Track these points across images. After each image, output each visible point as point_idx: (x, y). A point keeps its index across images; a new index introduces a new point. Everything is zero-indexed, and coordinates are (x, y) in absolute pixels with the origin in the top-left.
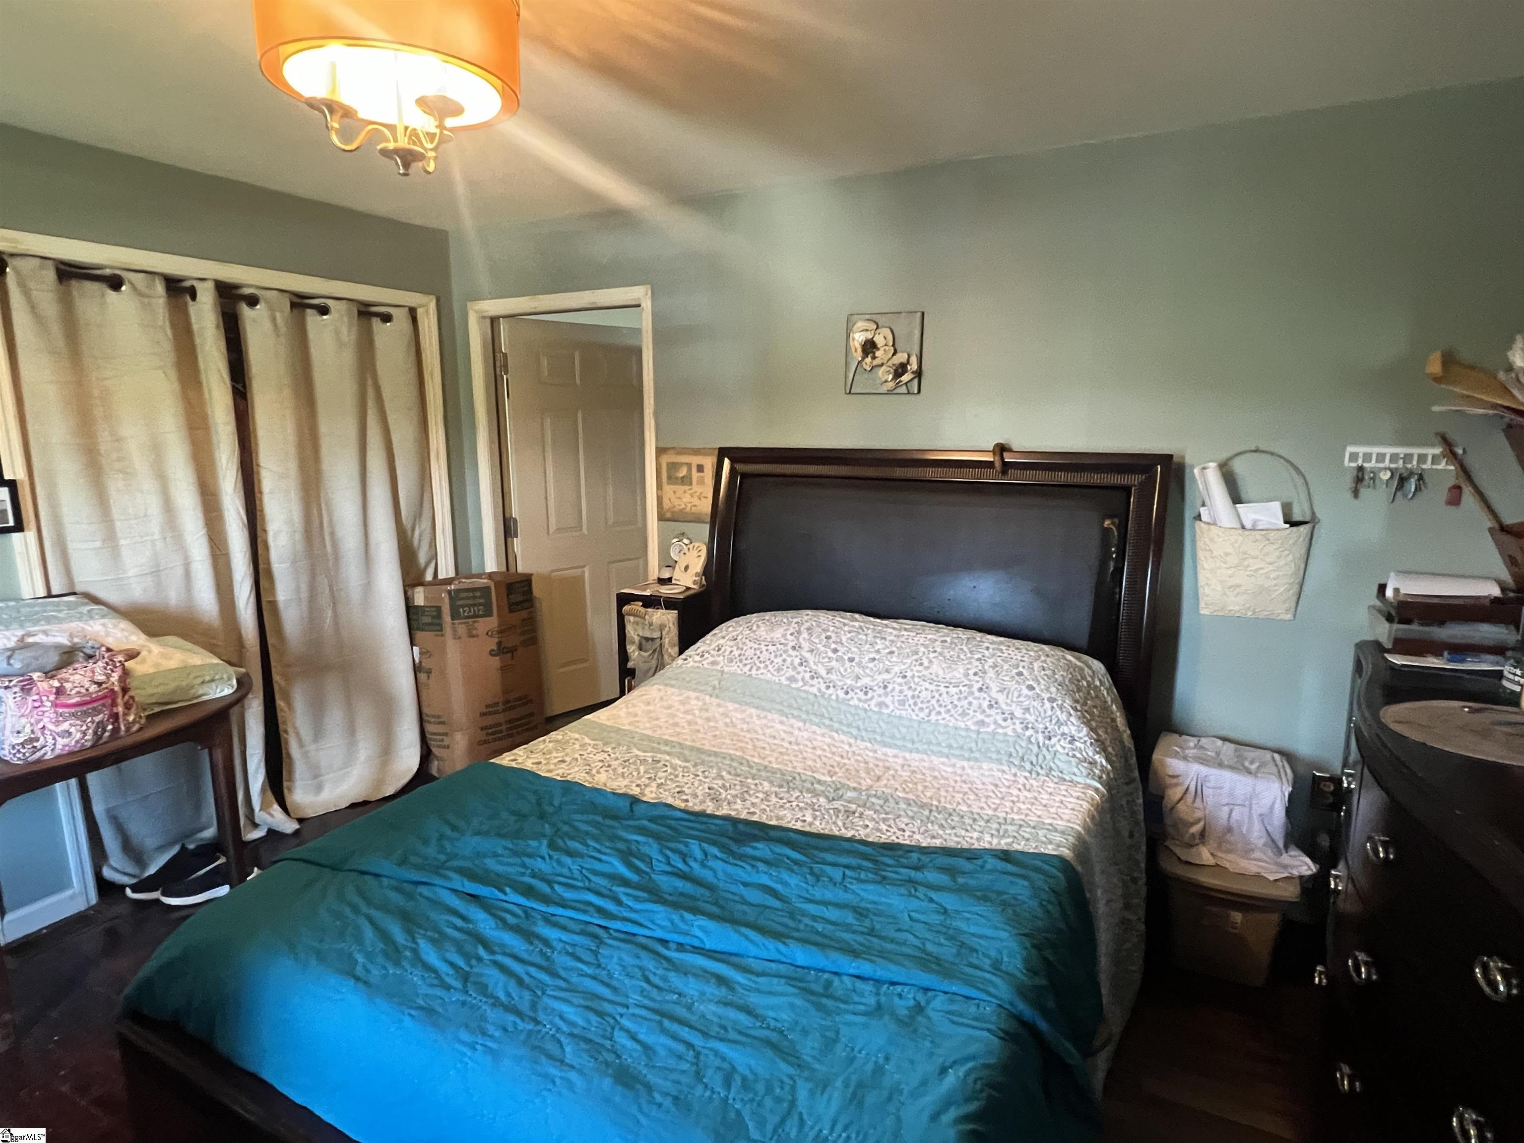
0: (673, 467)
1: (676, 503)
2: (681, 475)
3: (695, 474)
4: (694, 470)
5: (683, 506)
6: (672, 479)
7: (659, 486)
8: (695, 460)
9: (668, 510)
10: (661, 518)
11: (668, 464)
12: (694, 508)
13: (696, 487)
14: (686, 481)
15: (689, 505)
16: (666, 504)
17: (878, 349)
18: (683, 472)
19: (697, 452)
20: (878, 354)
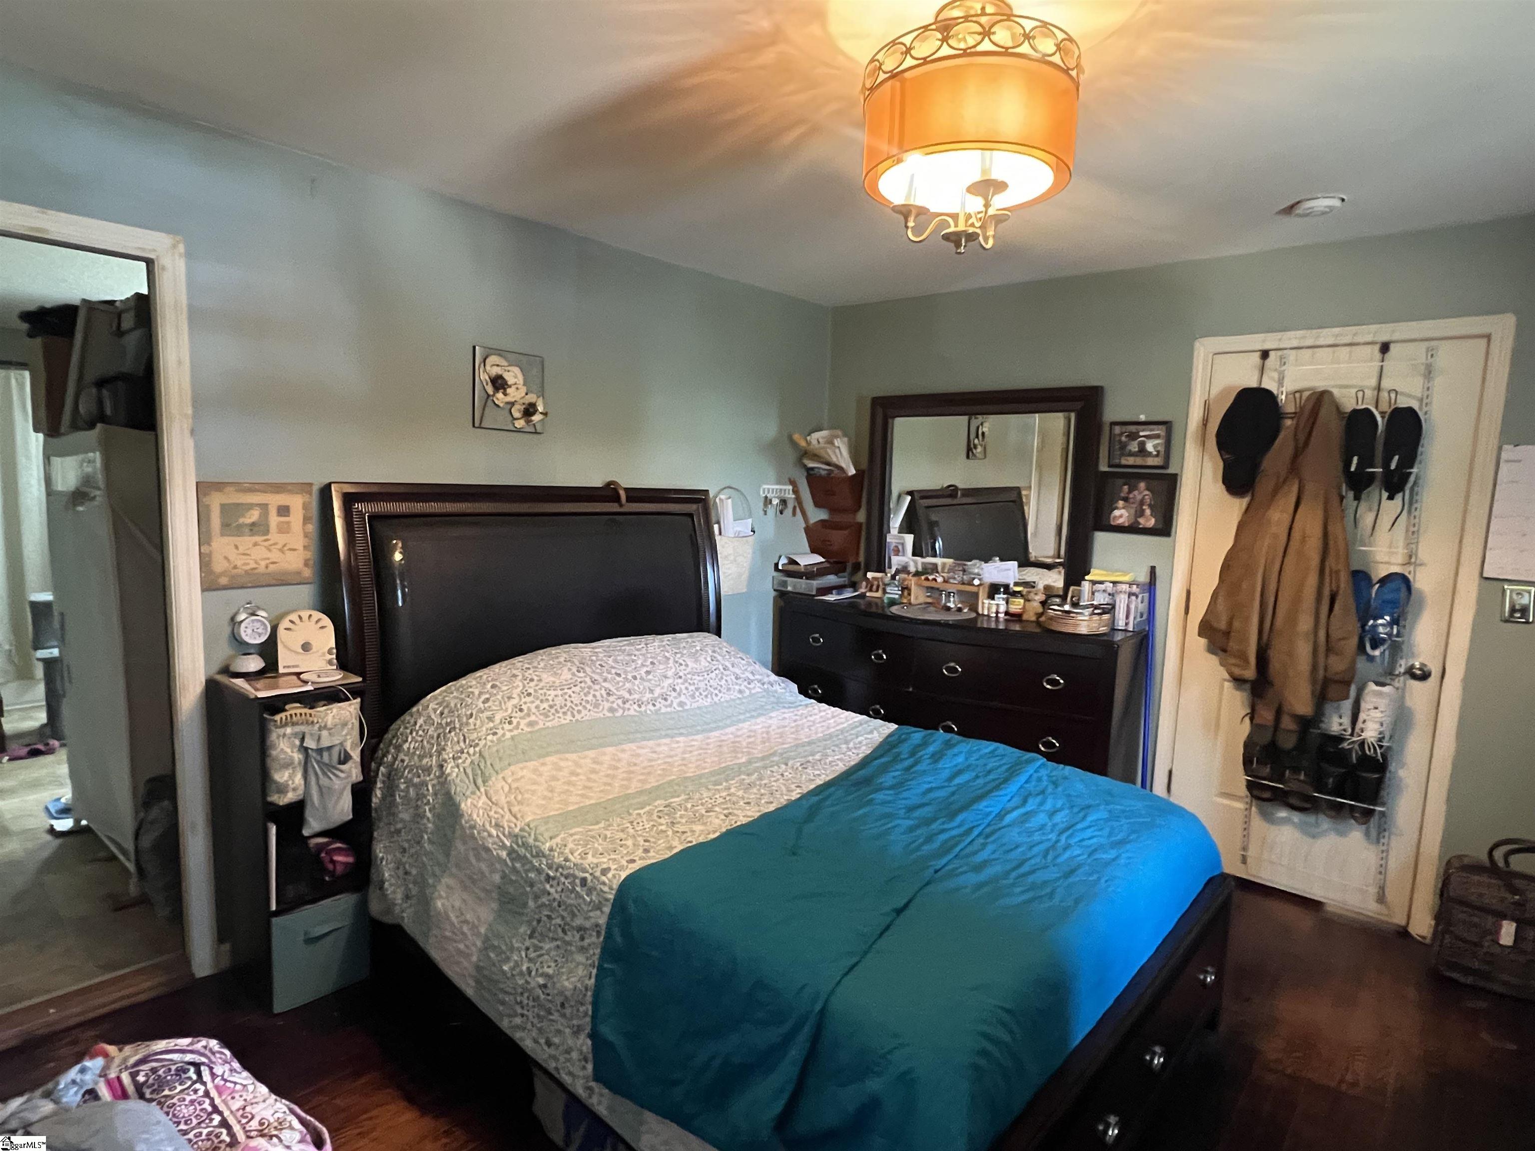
0: (230, 512)
1: (239, 563)
2: (248, 521)
3: (274, 520)
4: (273, 512)
5: (253, 565)
6: (230, 527)
7: (204, 538)
8: (275, 500)
9: (223, 574)
10: (209, 585)
11: (223, 507)
12: (272, 567)
13: (274, 536)
14: (259, 528)
15: (263, 563)
16: (219, 565)
17: (510, 386)
18: (254, 516)
19: (278, 488)
20: (509, 391)
